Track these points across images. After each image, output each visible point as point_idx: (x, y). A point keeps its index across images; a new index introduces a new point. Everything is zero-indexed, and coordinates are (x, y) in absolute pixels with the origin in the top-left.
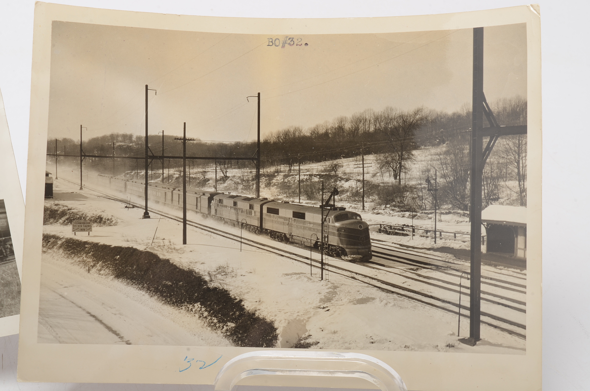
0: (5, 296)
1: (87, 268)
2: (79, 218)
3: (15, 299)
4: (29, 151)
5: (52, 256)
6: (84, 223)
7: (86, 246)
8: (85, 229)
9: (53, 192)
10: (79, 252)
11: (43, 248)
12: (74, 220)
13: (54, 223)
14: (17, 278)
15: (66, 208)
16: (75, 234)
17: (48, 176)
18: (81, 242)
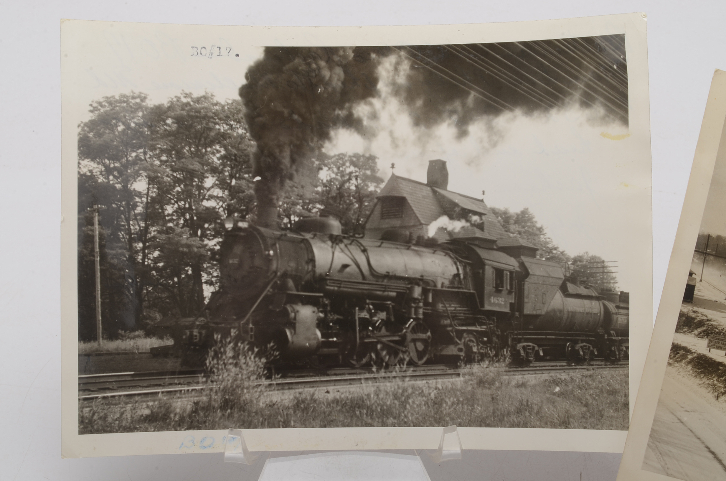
0: (607, 405)
1: (716, 394)
2: (717, 333)
3: (618, 411)
4: (675, 243)
5: (678, 371)
6: (723, 340)
7: (720, 367)
8: (723, 348)
9: (694, 296)
10: (711, 373)
11: (669, 359)
12: (711, 333)
13: (688, 333)
14: (626, 387)
15: (705, 318)
16: (710, 351)
17: (692, 276)
18: (715, 361)
